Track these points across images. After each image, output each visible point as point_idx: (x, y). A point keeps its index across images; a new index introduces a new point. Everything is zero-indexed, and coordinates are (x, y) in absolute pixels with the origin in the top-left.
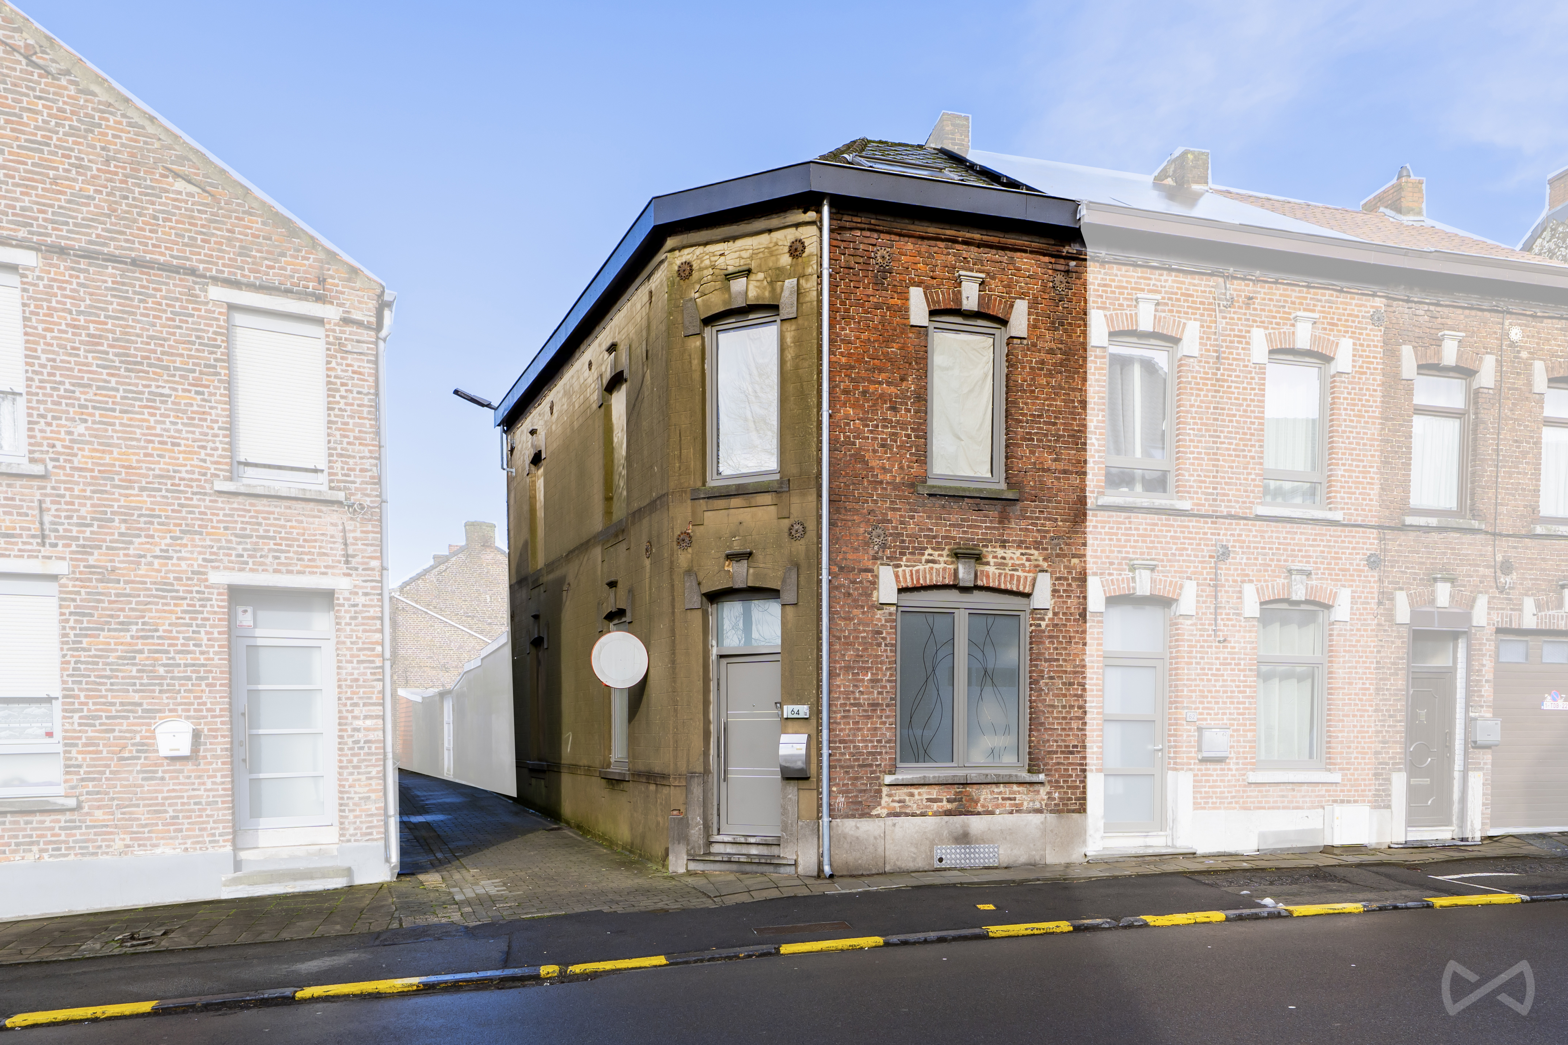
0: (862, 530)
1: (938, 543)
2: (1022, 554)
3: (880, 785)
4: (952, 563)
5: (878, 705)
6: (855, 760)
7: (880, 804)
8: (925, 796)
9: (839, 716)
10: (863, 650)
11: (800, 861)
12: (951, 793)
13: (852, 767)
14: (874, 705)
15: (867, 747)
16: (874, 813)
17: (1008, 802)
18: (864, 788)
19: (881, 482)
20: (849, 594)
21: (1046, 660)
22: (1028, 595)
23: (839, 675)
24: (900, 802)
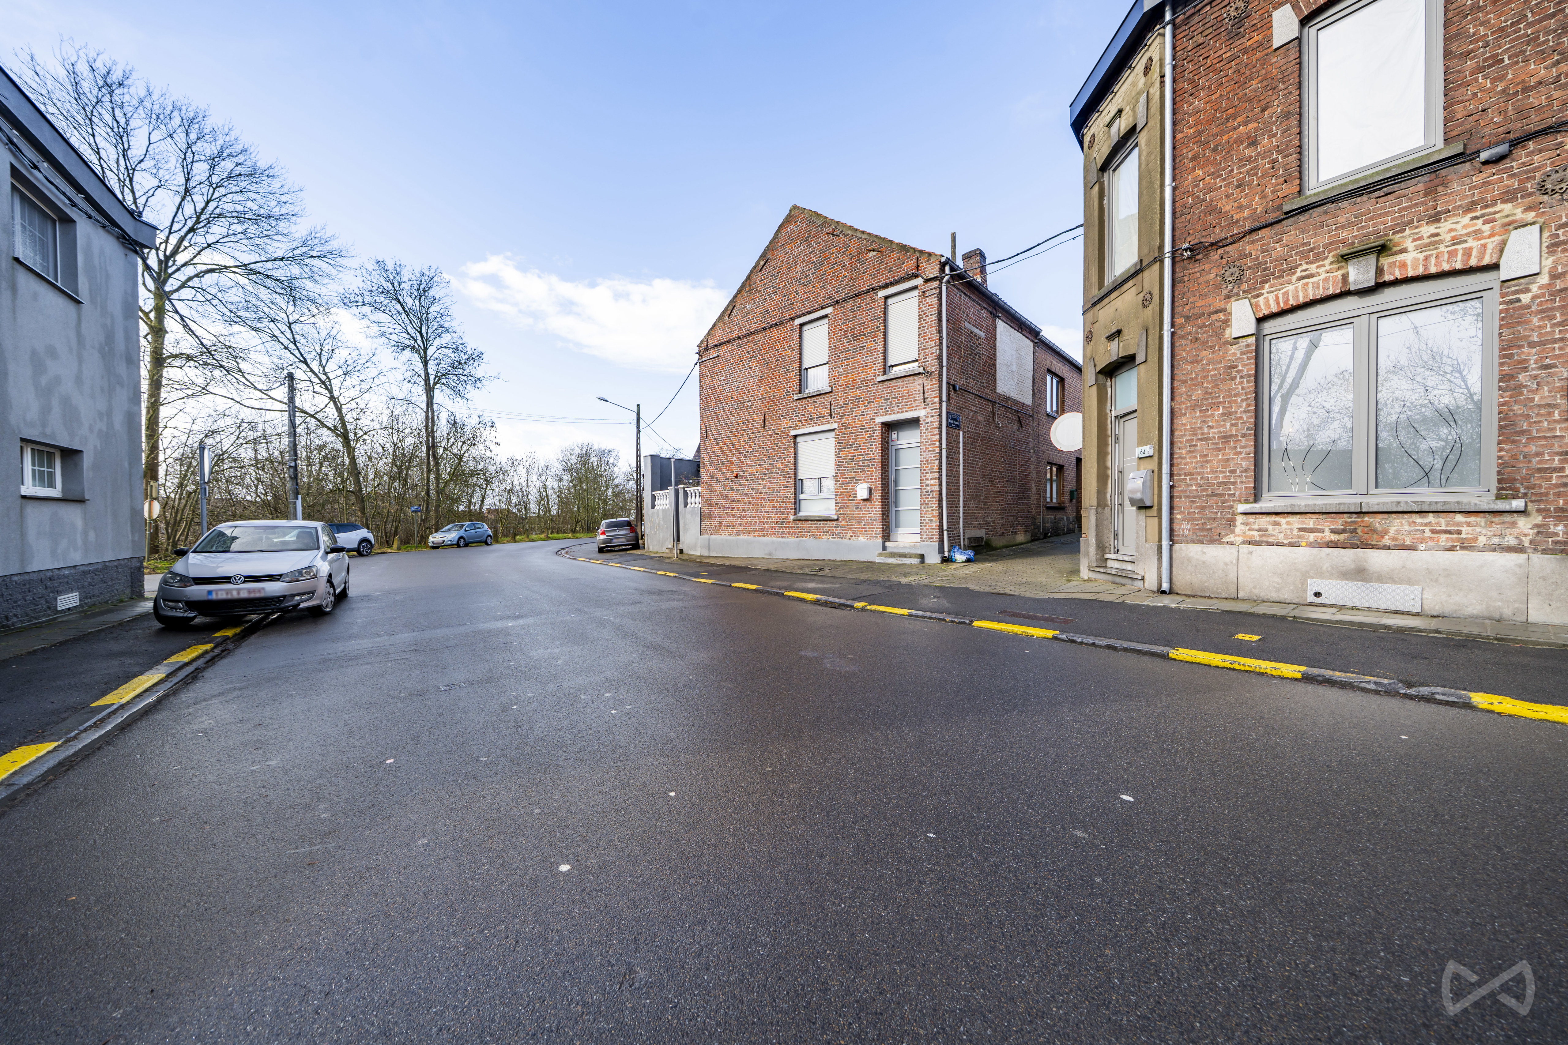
0: (1213, 276)
1: (1318, 254)
2: (1473, 219)
3: (1233, 514)
4: (1339, 269)
5: (1231, 436)
6: (1202, 491)
7: (1233, 532)
8: (1296, 526)
9: (1184, 451)
10: (1213, 387)
11: (1147, 578)
12: (1339, 522)
13: (1199, 497)
14: (1226, 438)
15: (1217, 478)
16: (1225, 539)
17: (1444, 537)
18: (1213, 516)
19: (1238, 221)
20: (1197, 339)
21: (1531, 345)
22: (1495, 267)
23: (1185, 414)
24: (1259, 530)
